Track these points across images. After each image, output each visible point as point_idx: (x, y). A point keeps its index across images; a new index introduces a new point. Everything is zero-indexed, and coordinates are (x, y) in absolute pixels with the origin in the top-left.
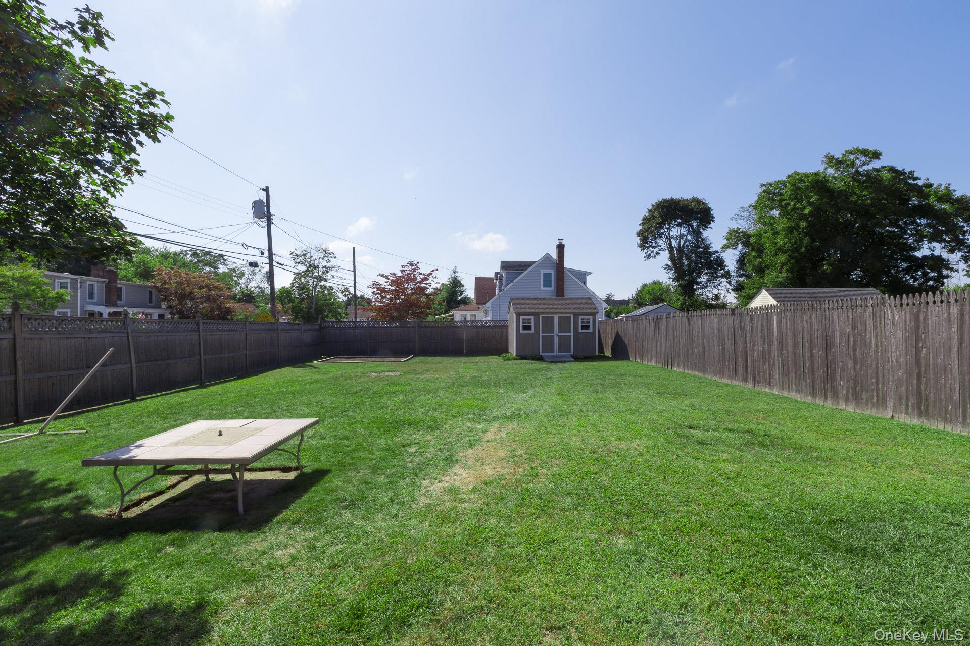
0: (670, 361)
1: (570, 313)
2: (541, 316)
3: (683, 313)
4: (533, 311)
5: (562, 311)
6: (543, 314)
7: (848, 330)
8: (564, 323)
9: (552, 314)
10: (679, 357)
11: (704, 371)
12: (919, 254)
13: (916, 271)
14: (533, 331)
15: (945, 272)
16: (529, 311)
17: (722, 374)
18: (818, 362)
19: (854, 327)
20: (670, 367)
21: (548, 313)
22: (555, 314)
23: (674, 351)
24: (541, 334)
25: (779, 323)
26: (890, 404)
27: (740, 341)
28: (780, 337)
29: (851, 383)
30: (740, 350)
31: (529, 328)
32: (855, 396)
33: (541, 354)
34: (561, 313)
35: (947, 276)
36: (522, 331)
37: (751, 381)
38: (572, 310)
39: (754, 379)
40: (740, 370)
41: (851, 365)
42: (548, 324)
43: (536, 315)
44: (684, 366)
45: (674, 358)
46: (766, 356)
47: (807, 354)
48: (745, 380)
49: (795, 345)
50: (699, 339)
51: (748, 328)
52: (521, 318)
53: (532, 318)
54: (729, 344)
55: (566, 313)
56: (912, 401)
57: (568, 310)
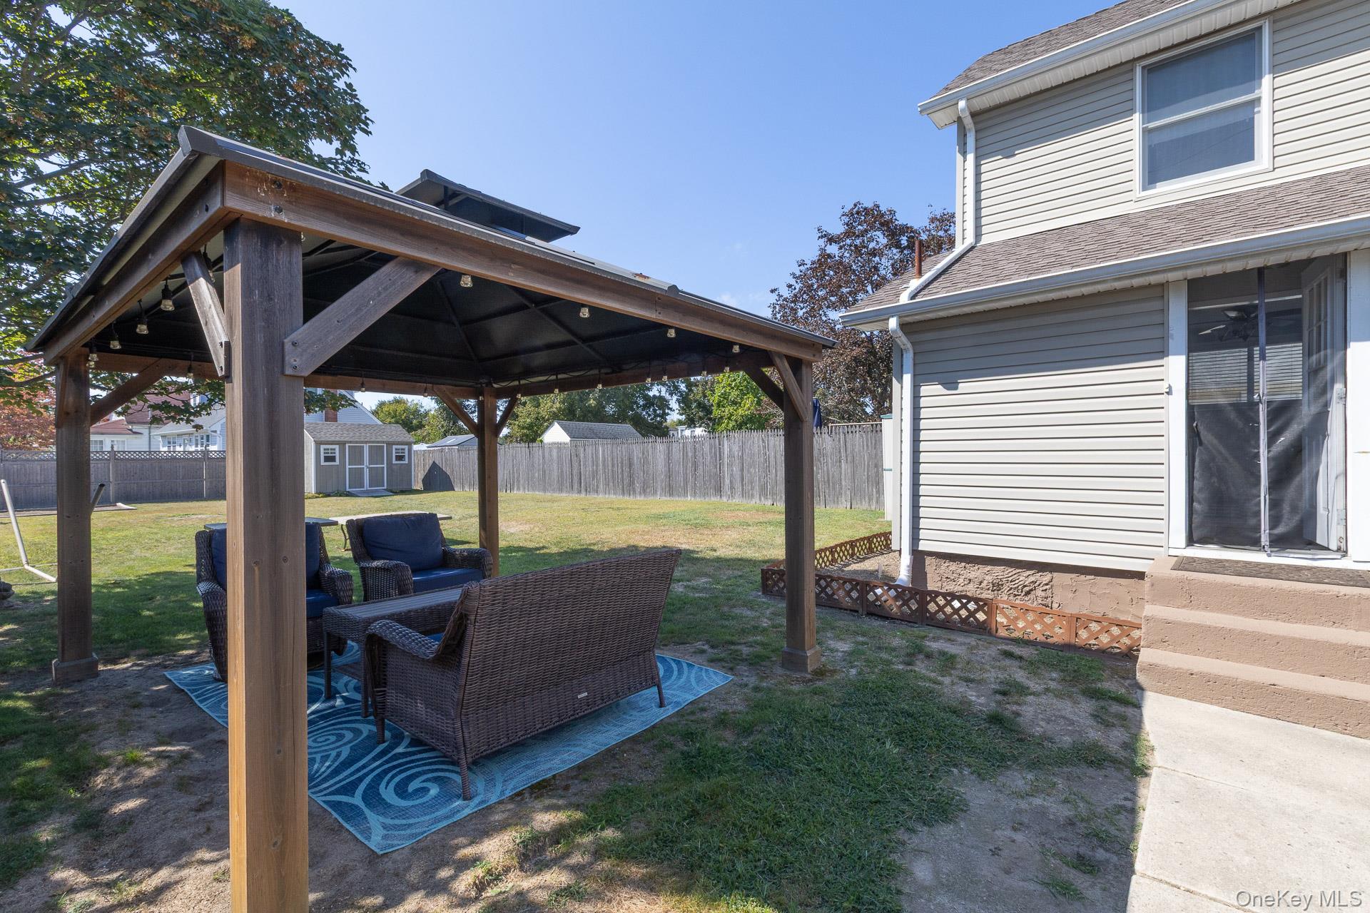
0: (509, 486)
1: (383, 442)
2: (347, 445)
3: (523, 445)
4: (337, 439)
5: (373, 439)
6: (351, 442)
7: (640, 455)
8: (376, 452)
9: (362, 442)
10: (518, 481)
11: (545, 490)
12: (651, 394)
13: (649, 408)
14: (337, 462)
15: (667, 411)
16: (333, 439)
17: (561, 490)
18: (626, 474)
19: (643, 454)
20: (508, 491)
21: (357, 442)
22: (366, 442)
23: (514, 477)
24: (348, 467)
25: (603, 451)
26: (659, 493)
27: (575, 465)
28: (604, 461)
29: (642, 484)
30: (575, 472)
31: (332, 459)
32: (644, 491)
33: (348, 490)
34: (373, 442)
35: (668, 414)
36: (323, 463)
37: (583, 492)
38: (385, 439)
39: (586, 490)
40: (576, 486)
41: (642, 474)
42: (357, 454)
43: (342, 444)
44: (524, 488)
45: (514, 482)
46: (595, 474)
47: (620, 471)
48: (580, 492)
49: (613, 466)
50: (539, 465)
51: (582, 455)
52: (322, 447)
53: (337, 447)
54: (566, 468)
55: (378, 442)
56: (667, 489)
57: (380, 439)
